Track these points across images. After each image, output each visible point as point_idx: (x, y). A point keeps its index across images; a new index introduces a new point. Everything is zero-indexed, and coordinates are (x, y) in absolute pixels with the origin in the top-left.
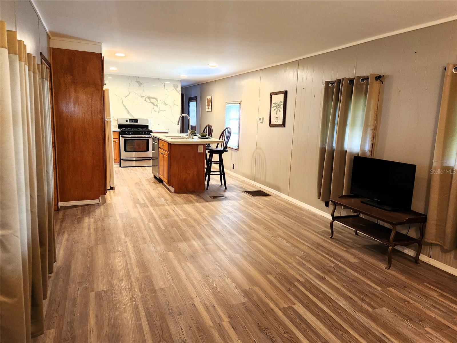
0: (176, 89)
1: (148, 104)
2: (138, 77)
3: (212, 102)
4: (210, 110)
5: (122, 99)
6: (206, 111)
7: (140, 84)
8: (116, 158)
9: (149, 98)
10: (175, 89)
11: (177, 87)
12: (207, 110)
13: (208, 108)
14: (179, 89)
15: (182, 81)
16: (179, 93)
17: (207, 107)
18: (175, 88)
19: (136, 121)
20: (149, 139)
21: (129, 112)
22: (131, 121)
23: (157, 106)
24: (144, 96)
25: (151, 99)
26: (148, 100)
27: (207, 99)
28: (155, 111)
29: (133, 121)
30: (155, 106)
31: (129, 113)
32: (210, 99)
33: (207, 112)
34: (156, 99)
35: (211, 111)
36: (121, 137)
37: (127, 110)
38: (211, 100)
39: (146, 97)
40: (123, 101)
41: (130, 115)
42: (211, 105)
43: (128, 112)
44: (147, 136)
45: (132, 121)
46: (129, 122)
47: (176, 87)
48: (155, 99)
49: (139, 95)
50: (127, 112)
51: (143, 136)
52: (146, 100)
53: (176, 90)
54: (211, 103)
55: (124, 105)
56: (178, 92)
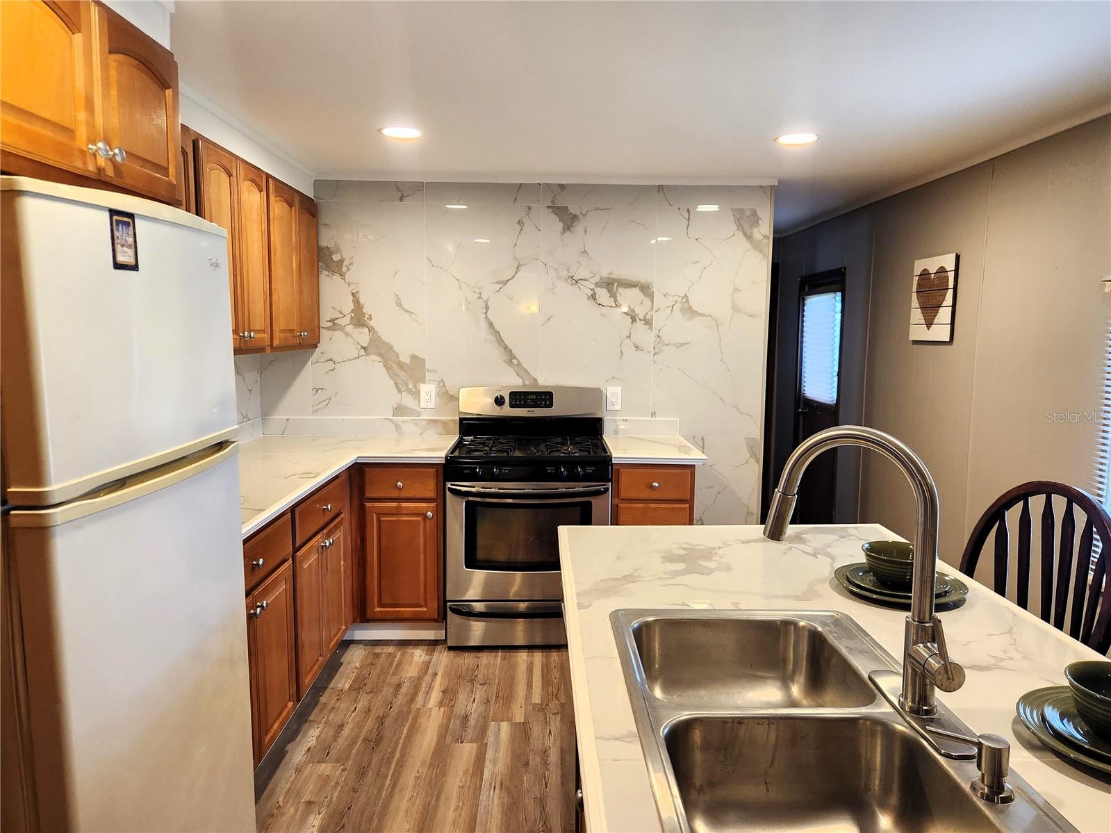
0: (745, 234)
1: (604, 315)
2: (562, 187)
3: (955, 289)
4: (941, 333)
5: (485, 296)
6: (912, 337)
7: (569, 220)
8: (425, 601)
9: (610, 284)
10: (740, 234)
11: (755, 220)
12: (918, 332)
13: (929, 324)
14: (764, 231)
15: (780, 192)
16: (761, 251)
17: (917, 315)
18: (740, 227)
19: (544, 398)
20: (590, 503)
21: (515, 358)
22: (518, 398)
23: (648, 322)
24: (586, 275)
25: (621, 290)
26: (603, 294)
27: (917, 271)
28: (637, 347)
29: (530, 402)
30: (639, 324)
31: (515, 362)
32: (942, 270)
33: (915, 342)
34: (646, 289)
35: (947, 339)
36: (454, 492)
37: (506, 347)
38: (951, 275)
39: (596, 279)
40: (487, 308)
41: (520, 369)
42: (954, 306)
43: (510, 356)
44: (580, 487)
45: (526, 400)
46: (512, 406)
47: (745, 221)
48: (636, 291)
49: (565, 274)
50: (505, 357)
51: (561, 487)
52: (593, 297)
53: (749, 237)
54: (950, 293)
55: (491, 325)
56: (756, 246)
